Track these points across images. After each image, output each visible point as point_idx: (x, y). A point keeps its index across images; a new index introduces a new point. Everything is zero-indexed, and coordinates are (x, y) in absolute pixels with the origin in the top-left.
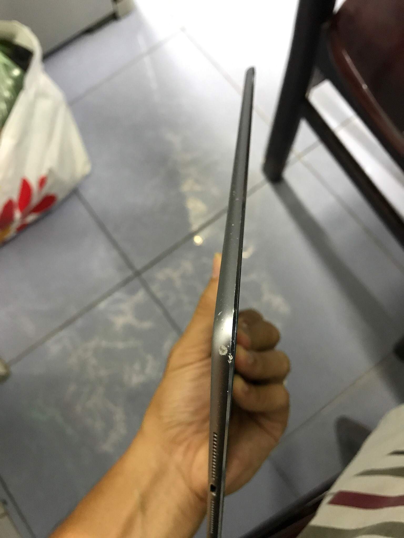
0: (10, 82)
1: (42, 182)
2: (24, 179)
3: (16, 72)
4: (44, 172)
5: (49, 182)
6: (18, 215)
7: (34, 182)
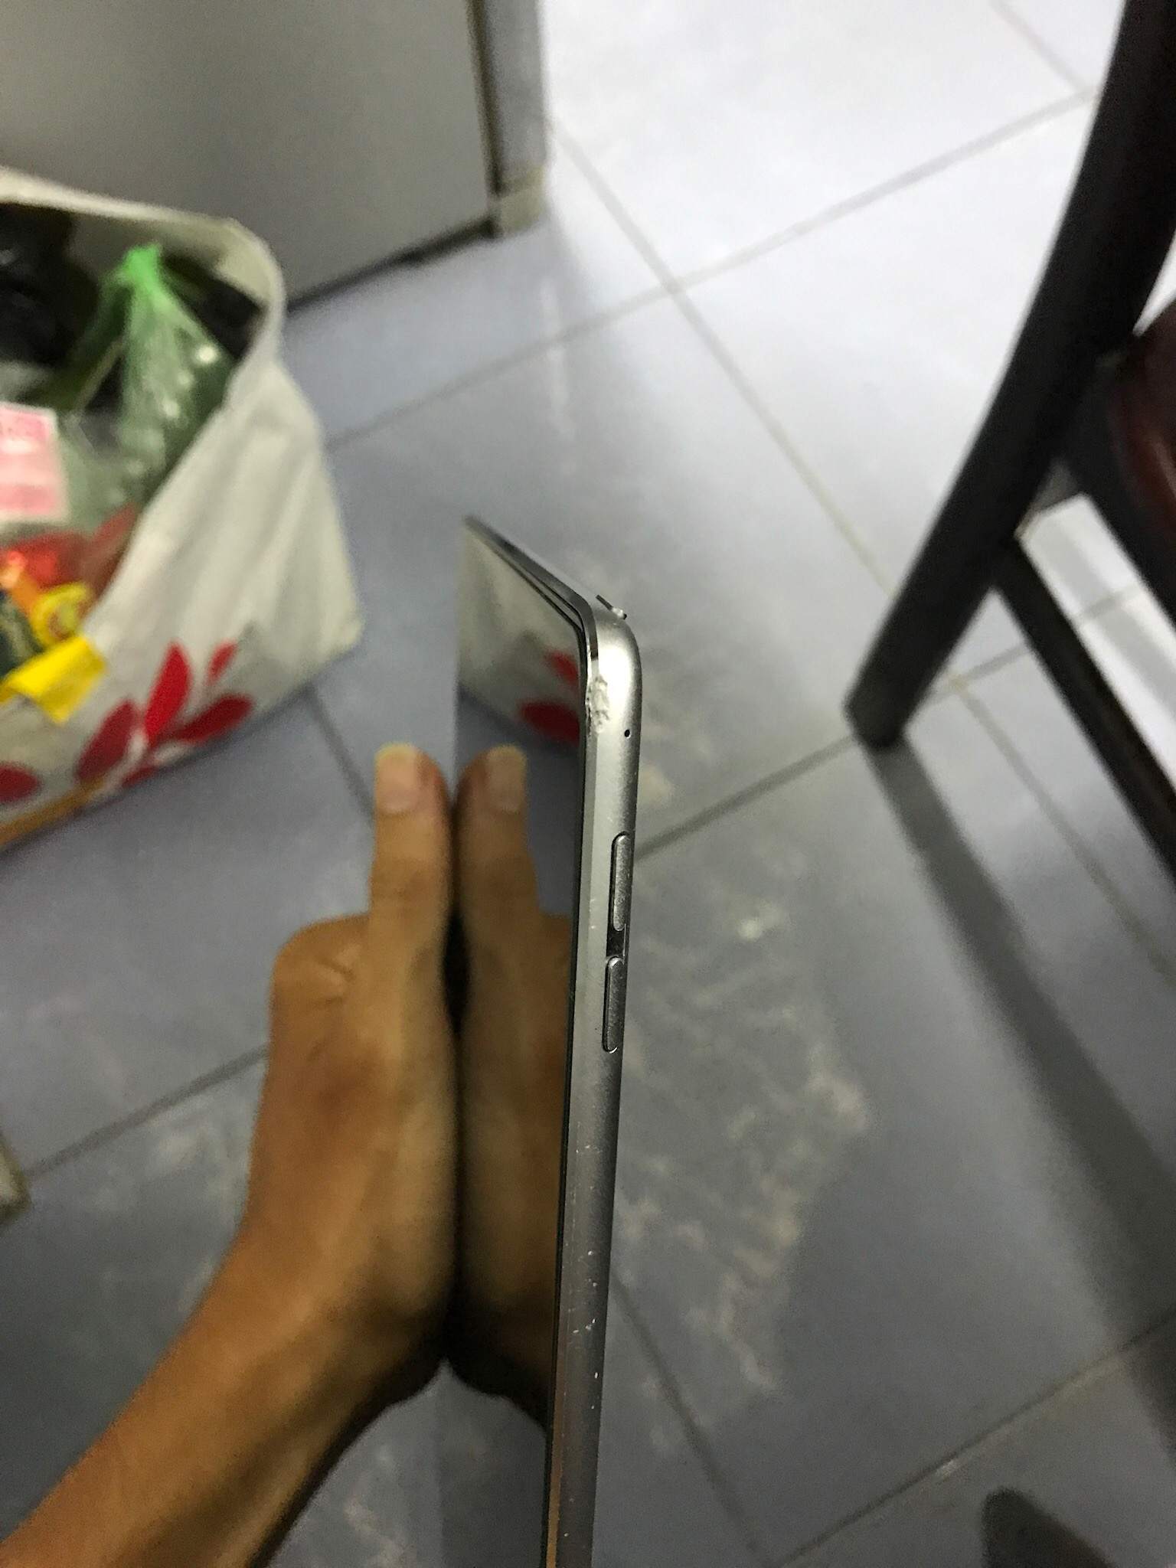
0: (185, 380)
1: (222, 659)
2: (177, 648)
3: (208, 354)
4: (231, 634)
5: (239, 662)
6: (138, 743)
7: (198, 659)
